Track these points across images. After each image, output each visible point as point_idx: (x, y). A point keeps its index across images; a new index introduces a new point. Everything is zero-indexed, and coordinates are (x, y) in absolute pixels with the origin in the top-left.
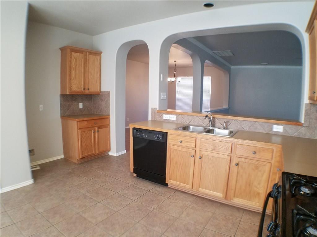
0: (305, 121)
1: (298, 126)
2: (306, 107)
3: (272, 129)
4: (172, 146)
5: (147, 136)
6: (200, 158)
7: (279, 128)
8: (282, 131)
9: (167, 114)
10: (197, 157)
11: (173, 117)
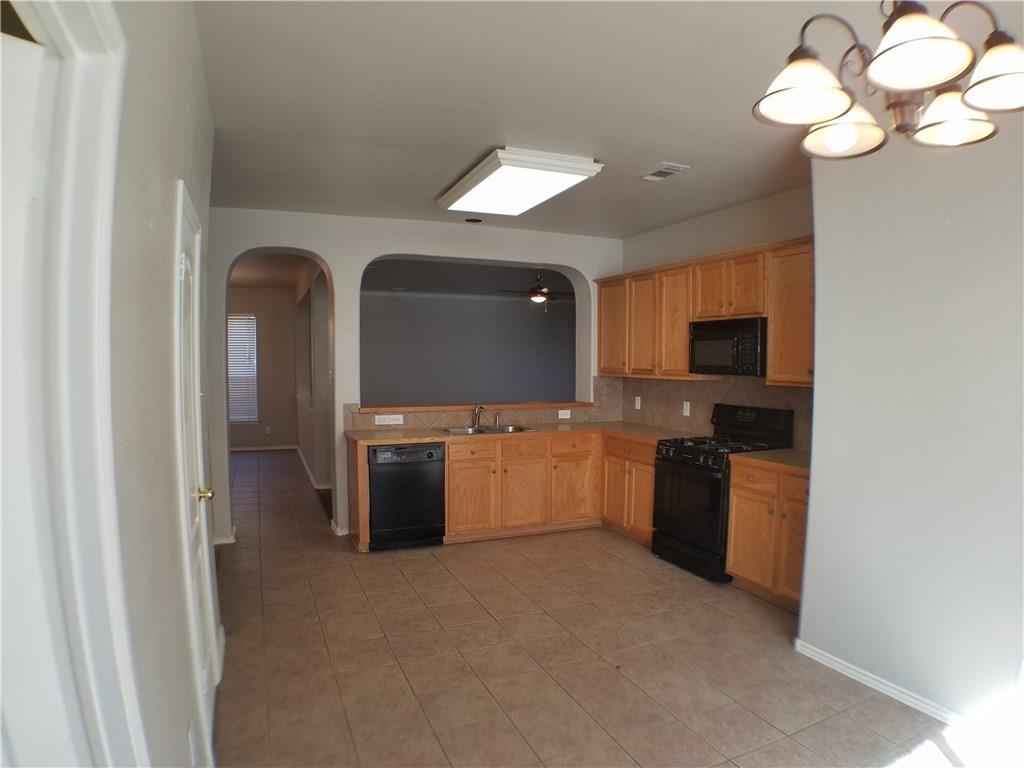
0: (595, 398)
1: (587, 407)
2: (595, 382)
3: (557, 416)
4: (456, 465)
5: (404, 457)
6: (506, 471)
7: (565, 414)
8: (569, 417)
9: (384, 413)
10: (499, 472)
11: (396, 419)
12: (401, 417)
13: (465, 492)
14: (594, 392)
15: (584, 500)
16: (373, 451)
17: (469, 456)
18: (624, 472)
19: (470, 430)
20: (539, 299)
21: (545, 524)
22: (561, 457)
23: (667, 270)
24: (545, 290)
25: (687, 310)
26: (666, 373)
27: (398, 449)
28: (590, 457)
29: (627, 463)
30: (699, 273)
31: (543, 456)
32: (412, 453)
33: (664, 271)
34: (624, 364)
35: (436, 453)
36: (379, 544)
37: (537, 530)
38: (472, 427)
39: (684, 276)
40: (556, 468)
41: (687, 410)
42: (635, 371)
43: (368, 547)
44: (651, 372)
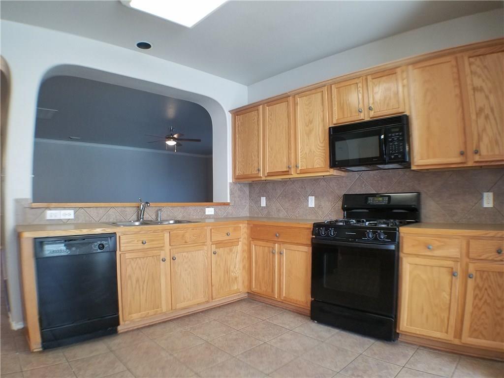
0: (231, 200)
1: (225, 206)
2: (230, 187)
3: (205, 213)
4: (128, 256)
5: (74, 249)
6: (174, 259)
7: (210, 211)
8: (213, 213)
9: (56, 208)
10: (168, 259)
11: (66, 214)
12: (72, 212)
13: (137, 281)
14: (230, 195)
15: (236, 278)
16: (39, 243)
17: (141, 246)
18: (274, 253)
19: (137, 223)
20: (171, 143)
21: (207, 302)
22: (219, 244)
23: (301, 93)
24: (175, 136)
25: (323, 120)
26: (302, 172)
27: (68, 241)
28: (240, 242)
29: (276, 245)
30: (334, 90)
31: (204, 244)
32: (82, 244)
33: (298, 94)
34: (259, 170)
35: (108, 244)
36: (51, 342)
37: (201, 308)
38: (138, 220)
39: (320, 94)
40: (215, 253)
41: (312, 202)
42: (270, 175)
43: (40, 346)
44: (286, 173)
